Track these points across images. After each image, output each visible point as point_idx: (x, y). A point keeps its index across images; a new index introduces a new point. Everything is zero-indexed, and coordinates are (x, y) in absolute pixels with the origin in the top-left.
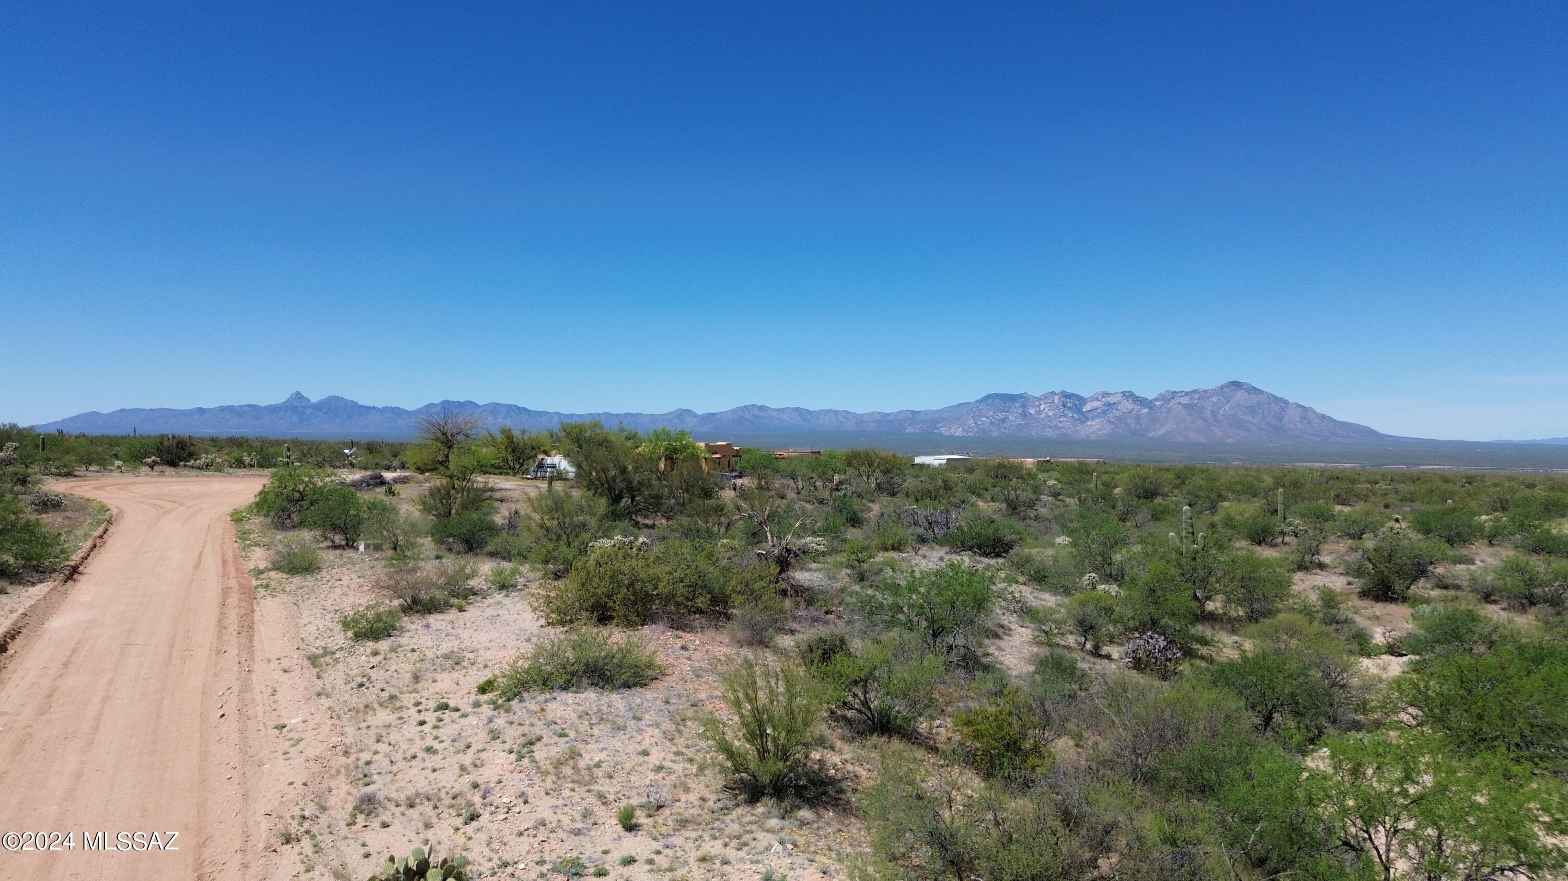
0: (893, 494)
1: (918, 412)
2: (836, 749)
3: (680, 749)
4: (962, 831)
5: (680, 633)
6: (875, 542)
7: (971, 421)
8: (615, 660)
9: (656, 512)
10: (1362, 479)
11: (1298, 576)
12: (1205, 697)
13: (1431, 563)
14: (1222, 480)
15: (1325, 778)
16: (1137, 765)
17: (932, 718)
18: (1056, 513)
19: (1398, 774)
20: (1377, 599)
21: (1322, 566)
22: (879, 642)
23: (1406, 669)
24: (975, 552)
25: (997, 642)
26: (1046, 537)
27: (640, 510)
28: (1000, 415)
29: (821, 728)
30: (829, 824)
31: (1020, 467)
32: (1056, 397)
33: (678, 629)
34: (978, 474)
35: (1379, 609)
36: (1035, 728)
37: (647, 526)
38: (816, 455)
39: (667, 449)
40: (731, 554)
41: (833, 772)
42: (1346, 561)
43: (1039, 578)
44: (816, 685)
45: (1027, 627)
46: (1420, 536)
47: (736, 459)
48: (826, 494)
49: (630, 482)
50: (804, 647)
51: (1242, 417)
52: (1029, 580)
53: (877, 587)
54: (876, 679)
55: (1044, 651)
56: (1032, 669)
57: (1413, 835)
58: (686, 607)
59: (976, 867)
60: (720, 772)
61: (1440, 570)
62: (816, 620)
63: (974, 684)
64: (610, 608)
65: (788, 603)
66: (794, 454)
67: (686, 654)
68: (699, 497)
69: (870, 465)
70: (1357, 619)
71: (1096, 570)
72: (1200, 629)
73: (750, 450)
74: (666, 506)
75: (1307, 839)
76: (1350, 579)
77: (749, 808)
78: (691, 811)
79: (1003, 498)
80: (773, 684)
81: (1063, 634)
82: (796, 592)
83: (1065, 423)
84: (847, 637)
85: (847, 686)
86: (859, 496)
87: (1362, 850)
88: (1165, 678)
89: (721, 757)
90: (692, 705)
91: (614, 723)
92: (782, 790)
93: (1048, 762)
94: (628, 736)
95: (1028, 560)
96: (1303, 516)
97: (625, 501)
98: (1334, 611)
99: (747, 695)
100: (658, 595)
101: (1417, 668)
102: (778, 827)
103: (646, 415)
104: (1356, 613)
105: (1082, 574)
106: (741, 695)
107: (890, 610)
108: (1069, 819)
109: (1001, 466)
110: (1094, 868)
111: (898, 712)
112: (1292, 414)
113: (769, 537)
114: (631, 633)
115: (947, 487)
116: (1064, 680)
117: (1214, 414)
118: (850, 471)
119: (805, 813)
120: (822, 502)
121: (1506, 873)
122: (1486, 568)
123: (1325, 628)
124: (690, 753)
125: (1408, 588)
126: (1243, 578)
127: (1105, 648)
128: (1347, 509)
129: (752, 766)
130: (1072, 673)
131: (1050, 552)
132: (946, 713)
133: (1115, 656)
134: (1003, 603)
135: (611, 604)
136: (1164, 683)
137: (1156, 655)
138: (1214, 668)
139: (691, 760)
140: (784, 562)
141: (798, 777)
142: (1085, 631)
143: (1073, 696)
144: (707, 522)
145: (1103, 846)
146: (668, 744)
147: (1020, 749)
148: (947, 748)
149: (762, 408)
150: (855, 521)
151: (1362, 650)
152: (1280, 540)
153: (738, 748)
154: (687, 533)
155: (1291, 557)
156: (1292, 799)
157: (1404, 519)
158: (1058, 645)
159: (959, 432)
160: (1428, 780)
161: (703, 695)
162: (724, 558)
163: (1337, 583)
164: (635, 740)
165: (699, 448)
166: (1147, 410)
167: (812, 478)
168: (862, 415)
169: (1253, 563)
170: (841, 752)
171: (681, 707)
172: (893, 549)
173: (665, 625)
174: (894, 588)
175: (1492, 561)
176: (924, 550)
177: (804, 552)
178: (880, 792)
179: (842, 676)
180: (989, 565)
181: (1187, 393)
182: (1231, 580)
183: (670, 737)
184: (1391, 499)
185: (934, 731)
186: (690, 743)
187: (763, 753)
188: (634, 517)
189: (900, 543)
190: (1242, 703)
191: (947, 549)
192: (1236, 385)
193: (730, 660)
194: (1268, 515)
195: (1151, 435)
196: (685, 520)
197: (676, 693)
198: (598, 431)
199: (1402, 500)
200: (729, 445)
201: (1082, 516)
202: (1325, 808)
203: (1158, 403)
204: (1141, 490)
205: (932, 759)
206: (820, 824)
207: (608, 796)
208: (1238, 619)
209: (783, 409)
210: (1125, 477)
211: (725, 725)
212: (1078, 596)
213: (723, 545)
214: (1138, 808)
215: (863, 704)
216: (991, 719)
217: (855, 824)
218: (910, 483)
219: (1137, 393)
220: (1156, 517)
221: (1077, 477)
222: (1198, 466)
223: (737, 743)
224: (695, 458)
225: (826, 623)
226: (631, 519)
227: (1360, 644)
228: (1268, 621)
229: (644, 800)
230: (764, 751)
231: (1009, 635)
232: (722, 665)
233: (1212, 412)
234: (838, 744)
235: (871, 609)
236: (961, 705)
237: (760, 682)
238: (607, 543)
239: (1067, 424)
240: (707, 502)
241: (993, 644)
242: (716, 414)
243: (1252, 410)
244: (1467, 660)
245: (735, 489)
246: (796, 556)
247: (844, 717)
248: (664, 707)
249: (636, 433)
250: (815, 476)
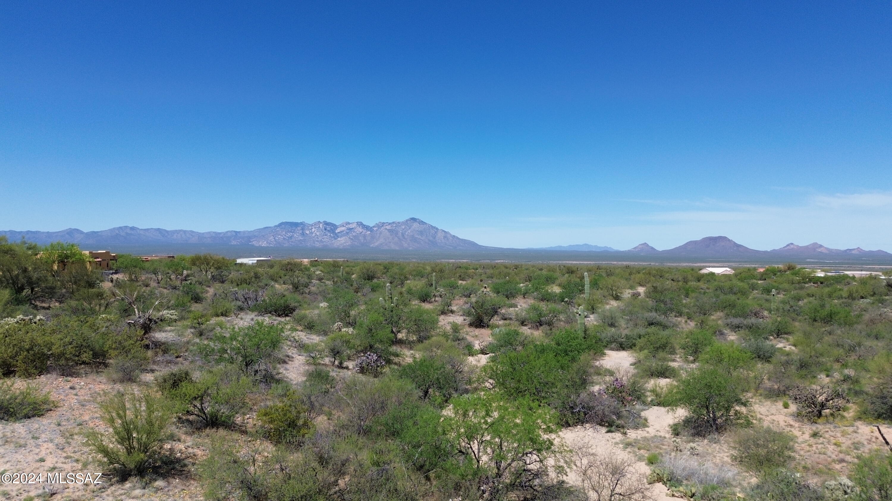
0: (223, 282)
1: (239, 232)
2: (182, 440)
3: (69, 454)
4: (261, 478)
5: (69, 378)
6: (210, 312)
7: (272, 237)
8: (17, 401)
9: (51, 298)
10: (471, 268)
11: (442, 317)
12: (396, 384)
13: (499, 308)
14: (407, 269)
15: (451, 420)
16: (360, 426)
17: (244, 414)
18: (321, 289)
19: (484, 413)
20: (477, 327)
21: (452, 312)
22: (211, 372)
23: (488, 361)
24: (273, 314)
25: (285, 365)
26: (314, 304)
27: (38, 297)
28: (289, 234)
29: (172, 429)
30: (176, 487)
31: (301, 264)
32: (321, 225)
33: (67, 376)
34: (276, 269)
35: (478, 331)
36: (305, 412)
37: (44, 308)
38: (171, 258)
39: (59, 256)
40: (108, 324)
41: (179, 454)
42: (463, 309)
43: (310, 327)
44: (169, 403)
45: (302, 355)
46: (495, 295)
47: (113, 261)
48: (178, 283)
49: (30, 278)
50: (160, 380)
51: (417, 236)
52: (305, 329)
53: (211, 339)
54: (209, 395)
55: (312, 368)
56: (304, 379)
57: (490, 443)
58: (74, 360)
59: (269, 497)
60: (99, 466)
61: (503, 311)
62: (170, 362)
63: (270, 391)
64: (13, 365)
65: (150, 353)
66: (155, 258)
67: (74, 392)
68: (85, 287)
69: (208, 264)
70: (468, 337)
71: (341, 320)
72: (394, 349)
73: (123, 256)
74: (58, 294)
75: (443, 452)
76: (465, 317)
77: (120, 486)
78: (77, 494)
79: (290, 282)
80: (138, 405)
81: (322, 358)
82: (156, 345)
83: (326, 239)
84: (190, 371)
85: (190, 401)
86: (200, 283)
87: (467, 454)
88: (376, 377)
89: (100, 456)
90: (78, 425)
91: (17, 443)
92: (143, 471)
93: (312, 430)
94: (28, 450)
95: (304, 317)
96: (444, 287)
97: (27, 292)
98: (457, 334)
99: (118, 414)
100: (52, 354)
101: (493, 360)
102: (141, 494)
103: (43, 233)
104: (467, 334)
105: (334, 323)
106: (114, 414)
107: (219, 352)
108: (323, 460)
109: (289, 264)
110: (336, 485)
111: (223, 413)
112: (440, 235)
113: (137, 312)
114: (30, 381)
115: (257, 276)
116: (322, 383)
117: (403, 235)
118: (195, 268)
119: (160, 483)
120: (175, 288)
121: (528, 455)
122: (522, 309)
123: (453, 343)
124: (76, 456)
125: (490, 321)
126: (416, 320)
127: (345, 363)
128: (464, 283)
129: (122, 459)
130: (327, 379)
131: (316, 312)
132: (253, 409)
133: (351, 367)
134: (289, 343)
135: (15, 363)
136: (376, 379)
137: (372, 364)
138: (400, 369)
139: (77, 461)
140: (147, 328)
141: (155, 461)
142: (335, 355)
143: (327, 392)
144: (90, 304)
145: (341, 473)
146: (60, 452)
147: (296, 425)
148: (253, 430)
149: (133, 228)
150: (197, 299)
151: (469, 353)
152: (433, 299)
153: (112, 449)
154: (75, 311)
155: (439, 308)
156: (436, 432)
157: (488, 287)
158: (319, 364)
159: (264, 244)
160: (496, 414)
161: (86, 418)
162: (103, 327)
163: (459, 319)
164: (34, 452)
165: (85, 255)
166: (369, 232)
167: (168, 273)
168: (203, 233)
169: (421, 312)
170: (185, 442)
171: (69, 427)
172: (222, 315)
173: (57, 374)
174: (222, 339)
175: (524, 306)
176: (242, 315)
177: (161, 320)
178: (211, 461)
179: (186, 395)
180: (280, 321)
181: (390, 224)
182: (410, 322)
183: (61, 447)
184: (484, 277)
185: (246, 421)
186: (76, 450)
187: (130, 451)
188: (33, 302)
189: (227, 312)
190: (414, 386)
191: (256, 313)
192: (414, 220)
193: (105, 394)
194: (428, 286)
195: (372, 246)
196: (73, 303)
197: (66, 418)
198: (4, 243)
199: (488, 278)
200: (108, 253)
201: (335, 291)
202: (451, 435)
203: (375, 229)
204: (366, 276)
205: (244, 438)
206: (170, 488)
207: (11, 493)
208: (413, 342)
209: (148, 230)
210: (357, 269)
211: (102, 435)
212: (332, 335)
213: (103, 319)
214: (360, 449)
215: (200, 411)
216: (280, 410)
217: (193, 485)
218: (233, 275)
219: (364, 223)
220: (373, 290)
221: (332, 269)
222: (395, 262)
223: (111, 446)
224: (81, 261)
225: (176, 363)
226: (31, 304)
227: (469, 350)
228: (427, 341)
229: (40, 491)
230: (131, 448)
231: (292, 361)
232: (100, 397)
233: (402, 233)
234: (183, 437)
235: (206, 353)
236: (262, 404)
237: (128, 405)
238: (11, 321)
239: (327, 240)
240: (90, 290)
241: (282, 367)
242: (98, 232)
243: (421, 233)
244: (513, 354)
245: (112, 281)
246: (156, 322)
247: (188, 420)
248: (57, 428)
249: (36, 245)
250: (170, 272)
